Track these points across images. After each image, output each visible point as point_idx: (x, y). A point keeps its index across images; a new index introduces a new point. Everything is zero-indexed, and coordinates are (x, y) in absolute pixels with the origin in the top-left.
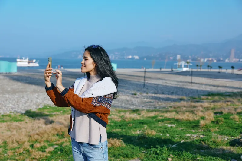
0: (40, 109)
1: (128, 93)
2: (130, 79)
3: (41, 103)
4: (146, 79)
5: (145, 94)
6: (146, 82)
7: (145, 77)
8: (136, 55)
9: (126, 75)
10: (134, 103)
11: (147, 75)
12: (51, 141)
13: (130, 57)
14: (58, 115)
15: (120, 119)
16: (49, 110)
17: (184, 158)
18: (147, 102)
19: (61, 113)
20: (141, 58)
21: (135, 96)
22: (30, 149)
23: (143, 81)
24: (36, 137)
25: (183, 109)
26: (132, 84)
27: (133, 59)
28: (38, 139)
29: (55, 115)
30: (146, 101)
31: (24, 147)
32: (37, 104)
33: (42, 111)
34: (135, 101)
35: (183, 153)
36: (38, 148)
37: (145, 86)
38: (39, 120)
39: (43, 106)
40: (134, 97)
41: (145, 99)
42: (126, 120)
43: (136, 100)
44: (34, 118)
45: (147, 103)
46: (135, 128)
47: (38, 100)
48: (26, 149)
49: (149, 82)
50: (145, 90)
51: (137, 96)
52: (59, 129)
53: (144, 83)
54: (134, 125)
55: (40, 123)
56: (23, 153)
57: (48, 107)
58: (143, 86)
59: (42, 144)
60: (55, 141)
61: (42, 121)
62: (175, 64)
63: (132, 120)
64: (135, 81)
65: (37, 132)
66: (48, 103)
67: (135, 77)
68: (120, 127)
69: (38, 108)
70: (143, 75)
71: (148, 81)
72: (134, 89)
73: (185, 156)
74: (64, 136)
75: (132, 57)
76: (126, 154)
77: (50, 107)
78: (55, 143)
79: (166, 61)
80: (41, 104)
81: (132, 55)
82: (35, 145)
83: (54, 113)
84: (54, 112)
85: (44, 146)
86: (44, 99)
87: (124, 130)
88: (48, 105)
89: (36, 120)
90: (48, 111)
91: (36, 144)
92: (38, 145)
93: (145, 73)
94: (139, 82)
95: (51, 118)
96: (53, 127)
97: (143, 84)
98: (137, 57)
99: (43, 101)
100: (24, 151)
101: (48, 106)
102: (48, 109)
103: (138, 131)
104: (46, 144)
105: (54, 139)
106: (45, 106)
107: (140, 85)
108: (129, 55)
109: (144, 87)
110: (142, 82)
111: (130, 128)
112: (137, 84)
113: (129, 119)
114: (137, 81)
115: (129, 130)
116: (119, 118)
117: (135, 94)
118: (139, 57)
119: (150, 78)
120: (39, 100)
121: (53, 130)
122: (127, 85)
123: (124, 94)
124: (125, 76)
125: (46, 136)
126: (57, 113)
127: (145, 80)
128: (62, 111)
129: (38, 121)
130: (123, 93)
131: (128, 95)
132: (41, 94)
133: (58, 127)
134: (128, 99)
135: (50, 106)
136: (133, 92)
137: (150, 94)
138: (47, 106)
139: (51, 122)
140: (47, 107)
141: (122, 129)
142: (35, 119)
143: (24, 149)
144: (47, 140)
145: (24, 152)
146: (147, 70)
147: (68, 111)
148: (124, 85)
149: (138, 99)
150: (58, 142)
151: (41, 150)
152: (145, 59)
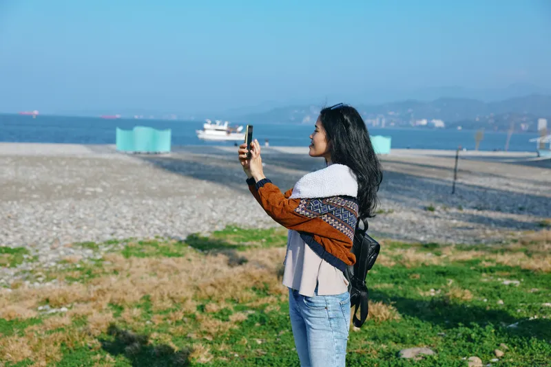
0: (217, 233)
1: (415, 205)
2: (423, 175)
3: (219, 221)
4: (458, 175)
5: (454, 210)
6: (459, 181)
7: (455, 170)
8: (437, 118)
10: (428, 227)
11: (462, 165)
12: (240, 302)
13: (424, 122)
14: (256, 247)
15: (393, 263)
16: (237, 236)
17: (533, 352)
18: (459, 228)
19: (262, 242)
20: (450, 126)
21: (430, 213)
22: (198, 313)
23: (451, 179)
24: (210, 290)
25: (543, 246)
26: (425, 186)
27: (430, 126)
28: (214, 295)
29: (249, 247)
30: (456, 224)
31: (184, 309)
32: (212, 222)
33: (222, 236)
34: (431, 224)
35: (531, 341)
36: (214, 313)
37: (457, 192)
38: (216, 255)
39: (224, 227)
40: (427, 216)
41: (455, 221)
42: (407, 265)
43: (433, 221)
44: (206, 252)
45: (458, 230)
46: (426, 283)
47: (214, 214)
48: (188, 314)
49: (467, 182)
50: (455, 199)
51: (436, 213)
52: (258, 276)
53: (454, 183)
54: (423, 276)
55: (218, 262)
56: (182, 320)
57: (235, 230)
58: (450, 191)
59: (223, 306)
60: (248, 300)
61: (222, 258)
62: (532, 140)
63: (420, 265)
64: (433, 179)
65: (212, 280)
66: (235, 221)
67: (434, 170)
68: (392, 280)
69: (213, 230)
70: (451, 164)
71: (464, 180)
72: (429, 198)
73: (534, 348)
74: (268, 293)
75: (428, 123)
76: (401, 336)
77: (239, 229)
78: (248, 305)
79: (510, 133)
80: (220, 223)
81: (429, 118)
82: (207, 306)
83: (247, 244)
84: (246, 241)
85: (226, 309)
86: (227, 212)
87: (400, 287)
88: (235, 225)
89: (209, 255)
90: (235, 239)
91: (210, 305)
92: (213, 307)
93: (456, 162)
94: (443, 181)
95: (240, 254)
96: (244, 272)
97: (451, 185)
98: (439, 123)
99: (224, 216)
100: (185, 316)
101: (236, 228)
102: (235, 233)
103: (433, 290)
104: (231, 306)
105: (247, 297)
106: (227, 226)
107: (444, 188)
108: (421, 118)
109: (453, 193)
110: (449, 182)
111: (415, 283)
112: (437, 186)
113: (414, 264)
114: (438, 179)
115: (411, 288)
116: (390, 261)
117: (432, 209)
118: (445, 123)
119: (469, 172)
120: (217, 213)
121: (245, 278)
122: (412, 188)
123: (404, 208)
125: (230, 289)
126: (255, 243)
127: (455, 178)
128: (264, 240)
129: (213, 258)
130: (403, 204)
131: (416, 209)
132: (221, 201)
133: (256, 272)
134: (414, 218)
135: (238, 227)
136: (427, 204)
137: (466, 211)
138: (233, 227)
139: (242, 262)
140: (233, 229)
141: (397, 283)
142: (206, 254)
143: (184, 312)
144: (232, 297)
145: (185, 319)
146: (461, 153)
147: (278, 241)
148: (407, 187)
149: (437, 220)
150: (255, 304)
151: (221, 317)
152: (460, 128)
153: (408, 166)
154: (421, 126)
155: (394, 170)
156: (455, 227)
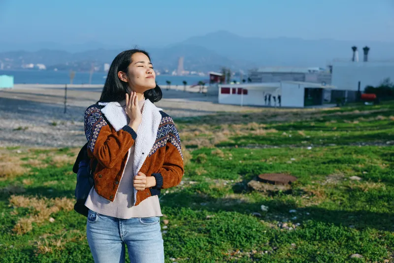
1: (42, 122)
2: (41, 101)
4: (67, 100)
5: (69, 123)
6: (67, 104)
7: (65, 98)
8: (40, 63)
10: (56, 137)
11: (69, 94)
13: (31, 66)
18: (77, 135)
20: (49, 68)
21: (55, 127)
23: (63, 104)
26: (45, 108)
27: (35, 68)
30: (74, 133)
34: (57, 135)
37: (67, 111)
40: (53, 129)
42: (58, 165)
45: (77, 137)
49: (71, 105)
50: (67, 116)
51: (58, 127)
53: (65, 106)
58: (63, 111)
64: (49, 103)
67: (47, 98)
70: (62, 93)
71: (70, 103)
72: (50, 116)
75: (34, 66)
79: (91, 73)
81: (35, 63)
93: (66, 92)
94: (56, 104)
97: (64, 107)
98: (42, 67)
107: (58, 109)
108: (29, 63)
109: (65, 112)
110: (61, 105)
112: (53, 109)
114: (52, 104)
117: (54, 124)
118: (46, 66)
119: (72, 98)
122: (36, 110)
123: (35, 125)
127: (65, 102)
130: (34, 122)
131: (43, 125)
134: (45, 131)
136: (51, 121)
137: (76, 123)
146: (69, 86)
148: (32, 110)
149: (61, 131)
152: (56, 70)
153: (29, 96)
154: (30, 69)
155: (19, 98)
156: (74, 135)
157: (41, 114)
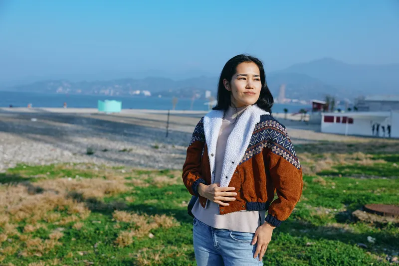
0: (11, 169)
1: (145, 144)
3: (11, 161)
5: (170, 147)
6: (169, 129)
7: (168, 122)
9: (135, 118)
12: (49, 221)
13: (138, 92)
14: (45, 179)
15: (147, 185)
16: (27, 171)
19: (47, 175)
21: (156, 150)
22: (19, 234)
24: (22, 214)
26: (148, 132)
28: (26, 219)
29: (39, 178)
31: (8, 232)
32: (5, 162)
33: (16, 172)
34: (159, 157)
36: (32, 233)
37: (169, 135)
38: (16, 186)
39: (15, 165)
40: (155, 152)
42: (158, 185)
43: (159, 155)
44: (6, 184)
46: (178, 197)
47: (5, 156)
48: (11, 236)
50: (168, 140)
51: (160, 150)
52: (55, 200)
54: (174, 193)
55: (20, 190)
56: (7, 241)
57: (24, 167)
58: (165, 135)
59: (38, 226)
60: (55, 220)
61: (21, 188)
63: (166, 186)
64: (151, 127)
65: (20, 206)
66: (23, 160)
67: (151, 122)
68: (153, 197)
69: (7, 168)
71: (172, 128)
72: (153, 139)
74: (69, 213)
75: (141, 93)
77: (28, 166)
78: (57, 223)
79: (193, 99)
80: (12, 162)
82: (26, 228)
83: (36, 177)
84: (36, 174)
85: (41, 228)
86: (15, 154)
87: (163, 202)
88: (23, 163)
89: (10, 186)
90: (26, 173)
91: (28, 227)
92: (30, 228)
94: (159, 128)
95: (36, 184)
96: (45, 199)
97: (165, 131)
98: (147, 93)
99: (14, 157)
100: (8, 237)
101: (24, 165)
102: (25, 169)
103: (184, 202)
104: (44, 226)
105: (54, 217)
106: (18, 165)
107: (160, 133)
108: (136, 90)
109: (167, 136)
110: (163, 129)
111: (171, 198)
113: (162, 185)
114: (155, 128)
115: (169, 201)
116: (145, 184)
117: (156, 147)
118: (151, 93)
120: (7, 155)
121: (47, 203)
122: (140, 134)
123: (139, 147)
124: (135, 120)
125: (39, 212)
126: (42, 175)
128: (48, 173)
129: (15, 189)
132: (9, 146)
133: (53, 197)
134: (148, 153)
135: (26, 164)
136: (154, 144)
137: (176, 147)
138: (22, 165)
139: (39, 191)
140: (22, 167)
141: (158, 199)
142: (8, 186)
143: (8, 234)
144: (42, 219)
145: (10, 240)
146: (171, 111)
147: (59, 174)
148: (137, 133)
149: (162, 154)
150: (62, 222)
151: (39, 235)
152: (160, 96)
154: (136, 95)
155: (125, 122)
156: (174, 158)
157: (144, 137)
